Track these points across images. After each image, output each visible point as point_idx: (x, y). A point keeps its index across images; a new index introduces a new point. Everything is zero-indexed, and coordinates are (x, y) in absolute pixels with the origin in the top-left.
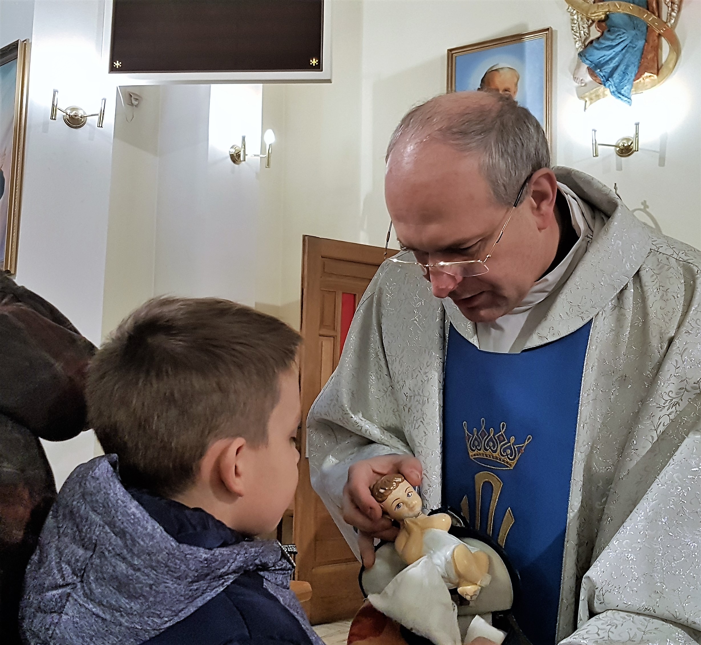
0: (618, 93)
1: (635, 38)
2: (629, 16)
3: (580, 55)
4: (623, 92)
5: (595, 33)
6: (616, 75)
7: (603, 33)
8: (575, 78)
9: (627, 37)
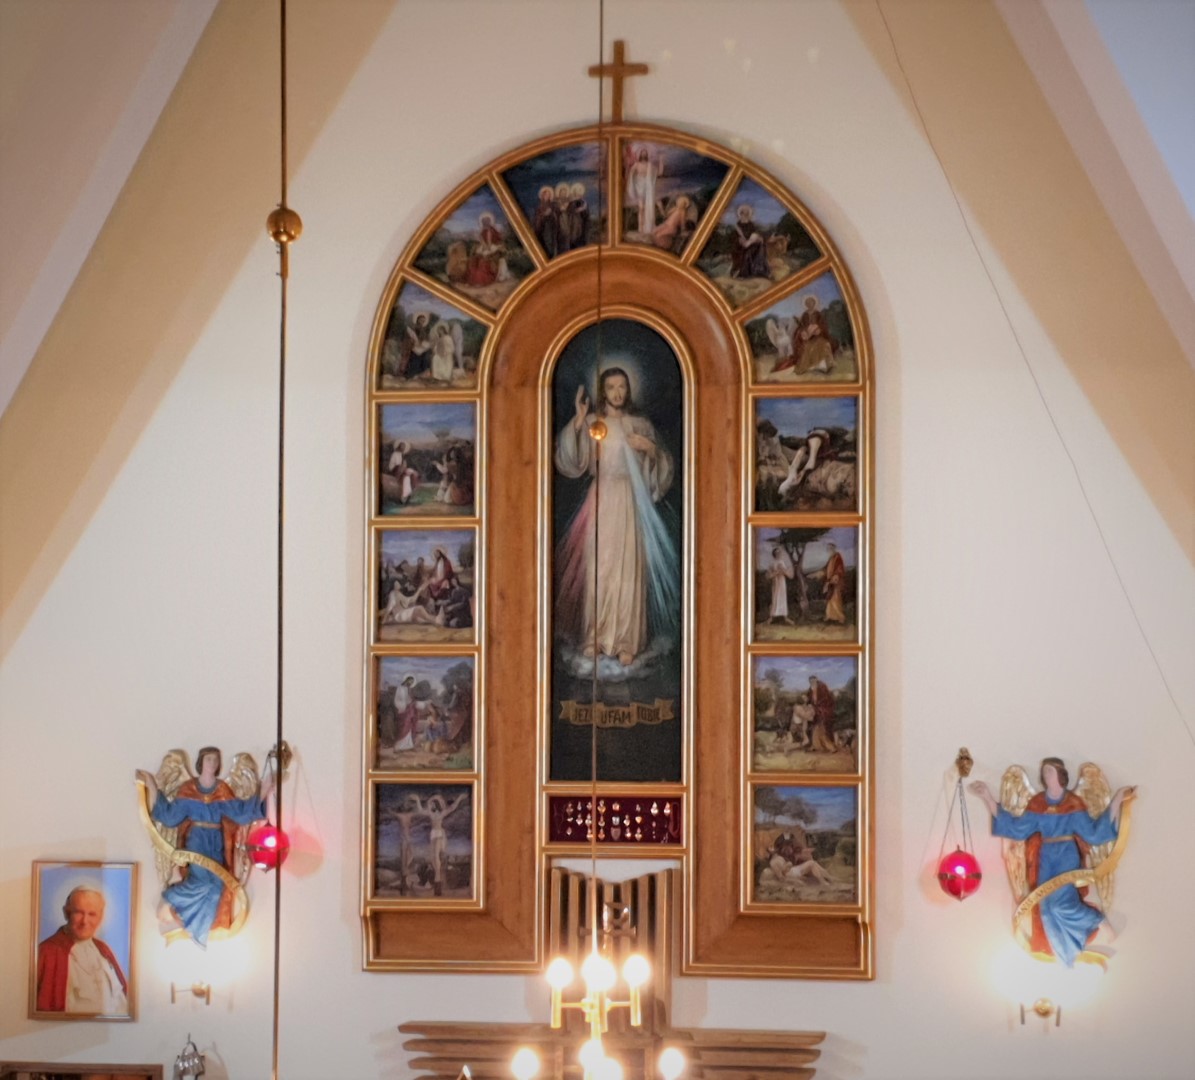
0: (196, 938)
1: (211, 892)
2: (208, 872)
3: (165, 895)
4: (200, 939)
5: (177, 878)
6: (195, 923)
7: (183, 880)
8: (158, 917)
9: (204, 890)
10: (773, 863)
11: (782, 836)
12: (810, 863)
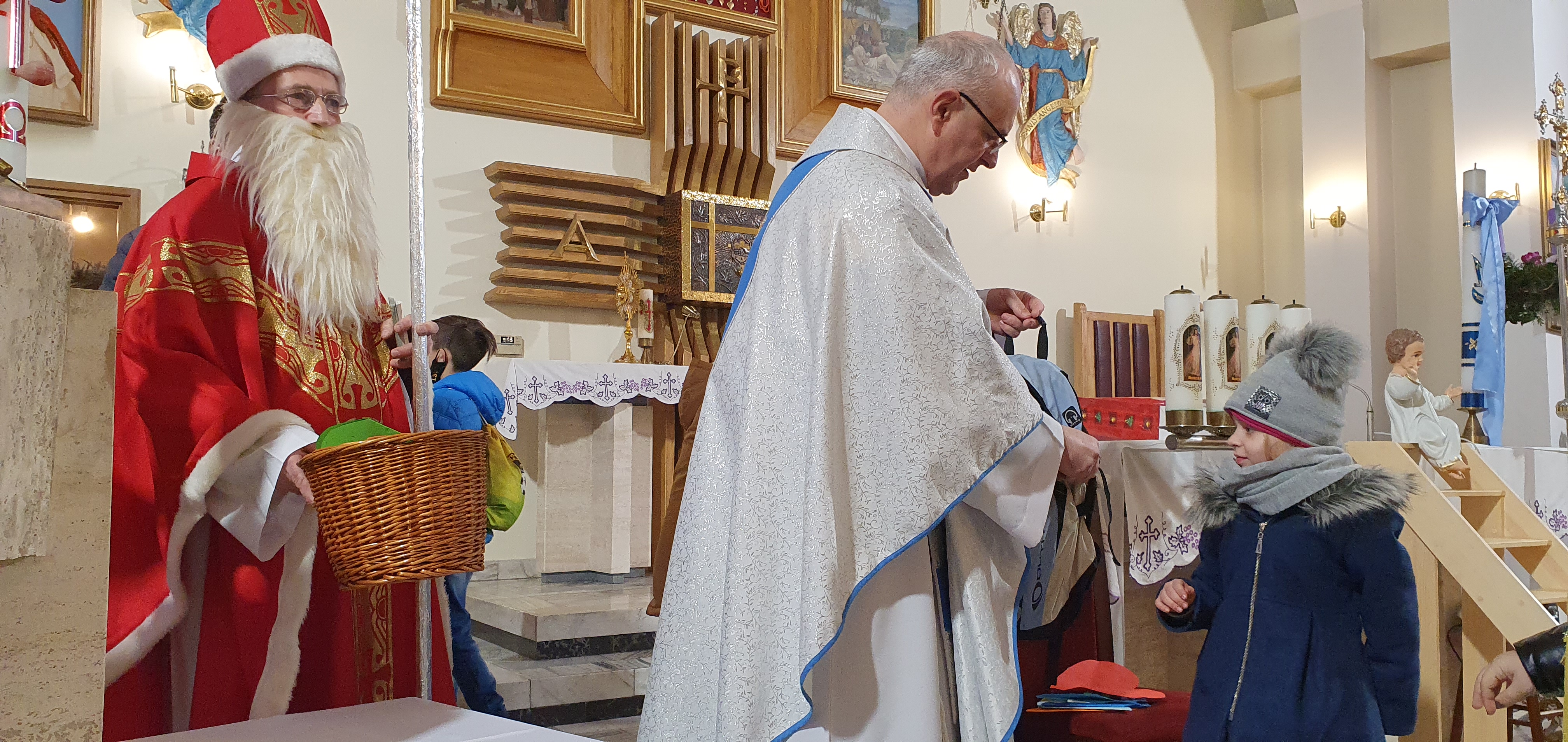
10: (854, 51)
11: (863, 25)
12: (886, 55)
